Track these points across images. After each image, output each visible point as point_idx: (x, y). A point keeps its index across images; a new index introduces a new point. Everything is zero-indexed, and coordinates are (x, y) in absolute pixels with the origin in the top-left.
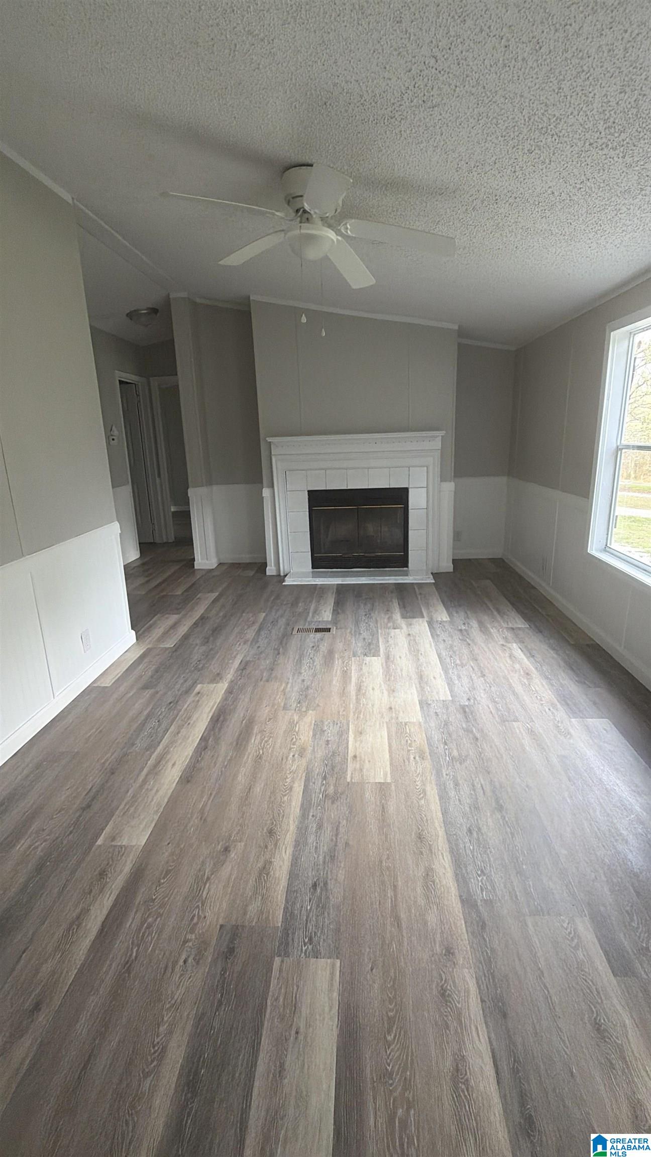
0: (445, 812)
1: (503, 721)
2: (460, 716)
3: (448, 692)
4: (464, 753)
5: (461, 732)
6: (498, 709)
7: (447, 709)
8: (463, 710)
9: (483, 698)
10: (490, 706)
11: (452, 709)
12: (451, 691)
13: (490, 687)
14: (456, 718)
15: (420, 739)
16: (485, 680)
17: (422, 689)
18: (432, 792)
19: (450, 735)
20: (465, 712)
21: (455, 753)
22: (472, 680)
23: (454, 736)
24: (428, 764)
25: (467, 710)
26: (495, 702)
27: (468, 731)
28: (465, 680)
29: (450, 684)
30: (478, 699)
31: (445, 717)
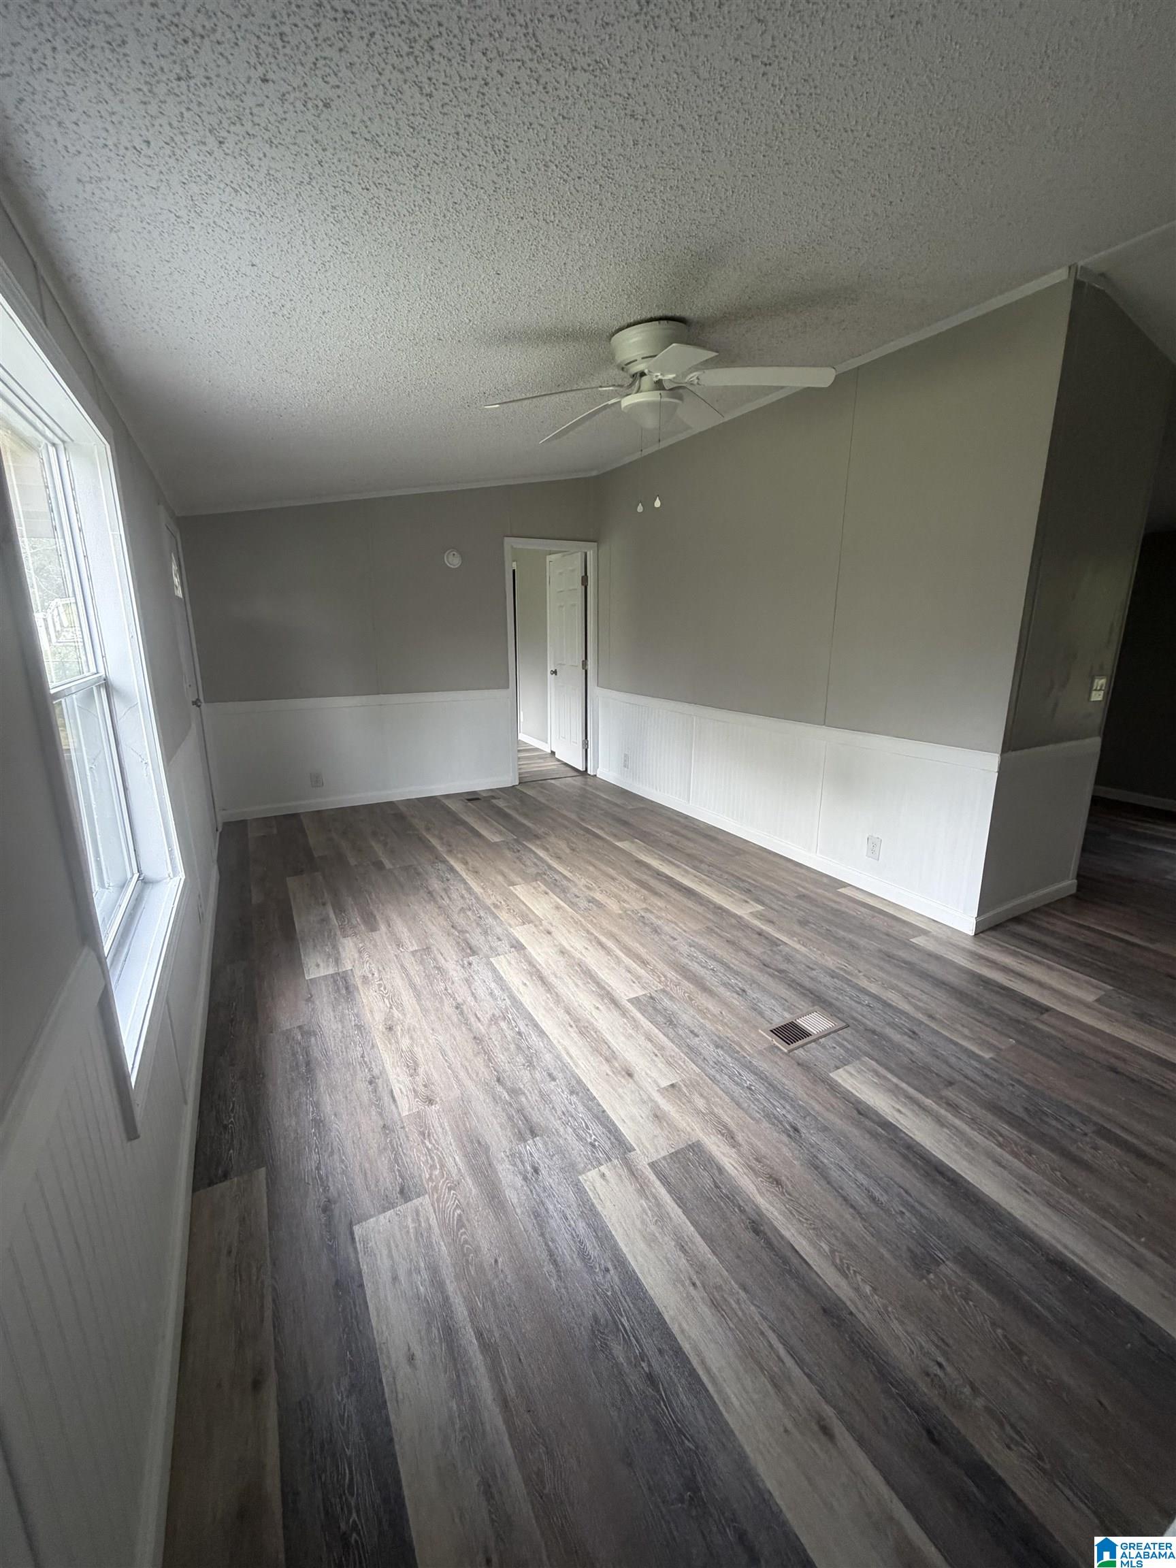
0: (466, 883)
1: (428, 949)
2: (473, 942)
3: (497, 967)
4: (462, 915)
5: (469, 929)
6: (435, 959)
7: (491, 947)
8: (474, 952)
9: (455, 971)
10: (443, 961)
11: (486, 949)
12: (494, 970)
13: (446, 989)
14: (477, 939)
15: (504, 915)
16: (454, 999)
17: (531, 963)
18: (477, 889)
19: (478, 924)
20: (471, 948)
21: (469, 913)
22: (473, 994)
23: (474, 925)
24: (489, 902)
25: (469, 951)
26: (438, 968)
27: (462, 932)
28: (481, 992)
29: (499, 979)
30: (459, 968)
31: (490, 938)
